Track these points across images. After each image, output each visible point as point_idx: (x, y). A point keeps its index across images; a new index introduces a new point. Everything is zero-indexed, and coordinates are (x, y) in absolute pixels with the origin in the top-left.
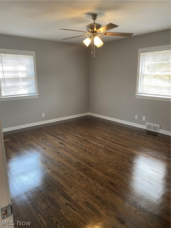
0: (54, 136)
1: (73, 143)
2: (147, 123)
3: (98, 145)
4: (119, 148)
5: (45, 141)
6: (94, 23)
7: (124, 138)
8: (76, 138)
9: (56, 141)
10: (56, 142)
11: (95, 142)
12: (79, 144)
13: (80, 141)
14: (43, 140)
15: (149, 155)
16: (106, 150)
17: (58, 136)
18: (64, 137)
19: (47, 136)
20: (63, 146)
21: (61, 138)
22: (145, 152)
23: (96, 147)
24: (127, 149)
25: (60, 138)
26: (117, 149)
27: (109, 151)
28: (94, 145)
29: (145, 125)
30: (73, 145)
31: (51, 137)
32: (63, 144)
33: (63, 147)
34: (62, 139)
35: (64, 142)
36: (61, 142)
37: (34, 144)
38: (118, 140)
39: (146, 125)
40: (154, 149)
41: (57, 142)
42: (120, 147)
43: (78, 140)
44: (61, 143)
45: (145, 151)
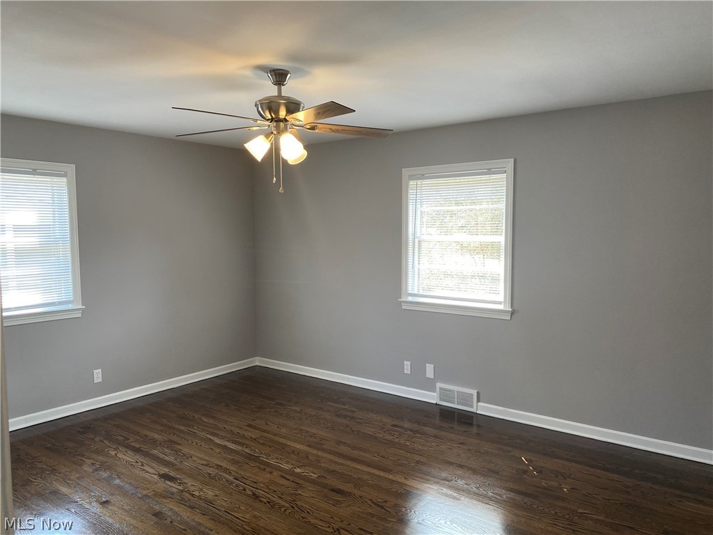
0: (137, 451)
1: (210, 470)
2: (439, 385)
3: (298, 470)
4: (366, 477)
5: (105, 474)
6: (280, 96)
7: (376, 437)
8: (218, 451)
9: (146, 468)
10: (147, 476)
11: (287, 463)
12: (230, 473)
13: (234, 462)
14: (96, 470)
15: (457, 489)
16: (325, 486)
17: (155, 452)
18: (177, 451)
19: (113, 453)
20: (174, 487)
21: (167, 458)
22: (447, 483)
23: (291, 478)
24: (390, 477)
25: (162, 456)
26: (359, 479)
27: (333, 490)
28: (285, 474)
29: (435, 391)
30: (210, 480)
31: (126, 457)
32: (172, 479)
33: (175, 490)
34: (171, 459)
35: (178, 470)
36: (165, 470)
37: (64, 490)
38: (360, 449)
39: (438, 389)
40: (470, 469)
41: (151, 472)
42: (369, 473)
43: (225, 458)
44: (165, 477)
45: (446, 479)
